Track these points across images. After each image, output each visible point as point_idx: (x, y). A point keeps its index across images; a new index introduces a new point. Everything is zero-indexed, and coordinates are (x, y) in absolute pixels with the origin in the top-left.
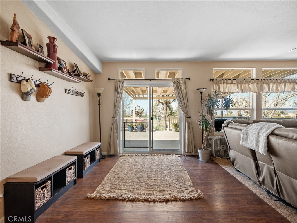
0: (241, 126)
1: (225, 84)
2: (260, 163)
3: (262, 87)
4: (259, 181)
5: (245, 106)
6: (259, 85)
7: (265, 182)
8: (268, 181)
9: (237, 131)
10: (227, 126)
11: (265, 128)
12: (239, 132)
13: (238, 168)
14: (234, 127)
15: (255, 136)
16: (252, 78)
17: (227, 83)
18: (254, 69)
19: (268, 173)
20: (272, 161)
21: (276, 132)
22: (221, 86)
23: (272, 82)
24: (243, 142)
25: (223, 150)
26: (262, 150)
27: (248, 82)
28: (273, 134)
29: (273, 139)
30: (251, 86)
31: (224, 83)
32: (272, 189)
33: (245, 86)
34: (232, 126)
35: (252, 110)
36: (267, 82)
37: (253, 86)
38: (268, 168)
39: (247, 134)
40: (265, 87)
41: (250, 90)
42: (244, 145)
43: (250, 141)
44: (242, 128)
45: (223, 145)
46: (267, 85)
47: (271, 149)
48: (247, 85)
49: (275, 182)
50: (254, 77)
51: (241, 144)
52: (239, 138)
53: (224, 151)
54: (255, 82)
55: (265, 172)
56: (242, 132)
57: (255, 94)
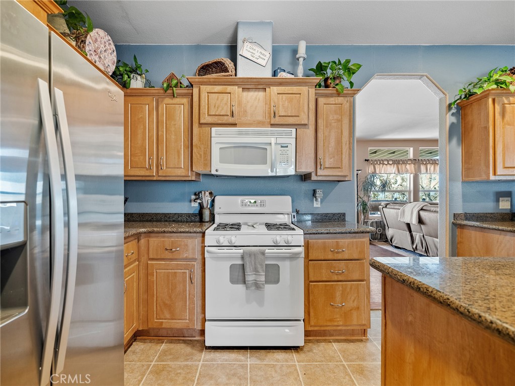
0: (399, 206)
1: (381, 165)
2: (414, 233)
3: (419, 168)
4: (413, 248)
5: (401, 185)
6: (417, 165)
7: (418, 248)
8: (419, 246)
9: (395, 211)
10: (386, 207)
11: (417, 206)
12: (397, 210)
13: (396, 244)
14: (393, 207)
15: (410, 212)
16: (409, 158)
17: (383, 164)
18: (412, 149)
19: (420, 239)
20: (422, 229)
21: (424, 208)
22: (377, 166)
23: (429, 163)
24: (400, 218)
25: (379, 233)
26: (414, 221)
27: (405, 162)
28: (422, 209)
29: (422, 213)
30: (408, 166)
31: (380, 163)
32: (422, 251)
33: (402, 167)
34: (391, 207)
35: (410, 192)
36: (425, 163)
37: (410, 167)
38: (420, 236)
39: (404, 211)
40: (423, 168)
41: (407, 172)
42: (402, 220)
43: (406, 217)
44: (399, 208)
45: (379, 228)
46: (425, 166)
47: (421, 221)
48: (404, 166)
49: (424, 245)
50: (411, 156)
51: (399, 219)
52: (398, 215)
53: (381, 234)
54: (412, 163)
55: (417, 240)
56: (400, 211)
57: (412, 175)
